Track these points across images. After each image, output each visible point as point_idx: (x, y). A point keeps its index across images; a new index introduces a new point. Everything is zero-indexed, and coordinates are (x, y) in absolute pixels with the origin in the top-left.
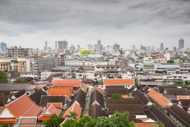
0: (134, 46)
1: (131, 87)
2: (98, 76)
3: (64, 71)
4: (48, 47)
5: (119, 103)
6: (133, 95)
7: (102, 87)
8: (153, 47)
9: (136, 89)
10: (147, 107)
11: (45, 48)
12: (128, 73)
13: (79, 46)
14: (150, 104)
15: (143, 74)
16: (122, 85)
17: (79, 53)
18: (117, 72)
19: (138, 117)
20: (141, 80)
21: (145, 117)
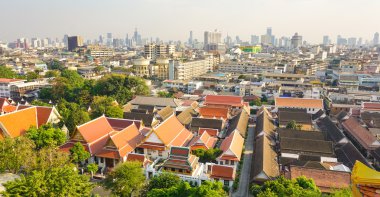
0: (326, 38)
1: (317, 111)
2: (267, 91)
3: (218, 81)
4: (194, 38)
5: (296, 136)
6: (318, 124)
7: (273, 108)
8: (360, 39)
9: (324, 116)
10: (340, 145)
11: (190, 40)
12: (315, 89)
13: (237, 38)
14: (344, 141)
15: (337, 92)
16: (304, 108)
17: (239, 51)
18: (297, 86)
19: (323, 159)
20: (334, 101)
21: (335, 160)
